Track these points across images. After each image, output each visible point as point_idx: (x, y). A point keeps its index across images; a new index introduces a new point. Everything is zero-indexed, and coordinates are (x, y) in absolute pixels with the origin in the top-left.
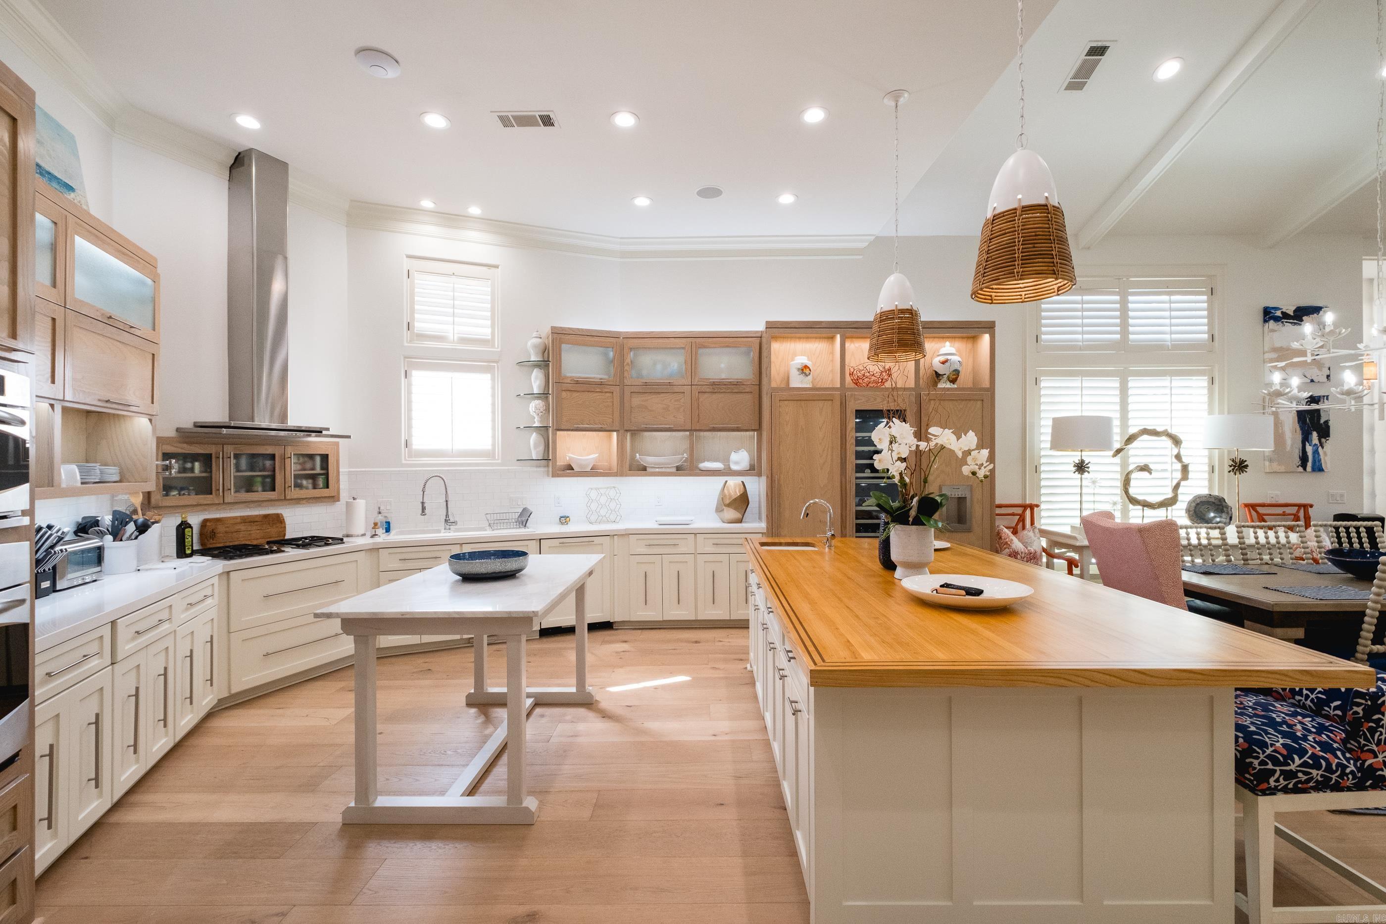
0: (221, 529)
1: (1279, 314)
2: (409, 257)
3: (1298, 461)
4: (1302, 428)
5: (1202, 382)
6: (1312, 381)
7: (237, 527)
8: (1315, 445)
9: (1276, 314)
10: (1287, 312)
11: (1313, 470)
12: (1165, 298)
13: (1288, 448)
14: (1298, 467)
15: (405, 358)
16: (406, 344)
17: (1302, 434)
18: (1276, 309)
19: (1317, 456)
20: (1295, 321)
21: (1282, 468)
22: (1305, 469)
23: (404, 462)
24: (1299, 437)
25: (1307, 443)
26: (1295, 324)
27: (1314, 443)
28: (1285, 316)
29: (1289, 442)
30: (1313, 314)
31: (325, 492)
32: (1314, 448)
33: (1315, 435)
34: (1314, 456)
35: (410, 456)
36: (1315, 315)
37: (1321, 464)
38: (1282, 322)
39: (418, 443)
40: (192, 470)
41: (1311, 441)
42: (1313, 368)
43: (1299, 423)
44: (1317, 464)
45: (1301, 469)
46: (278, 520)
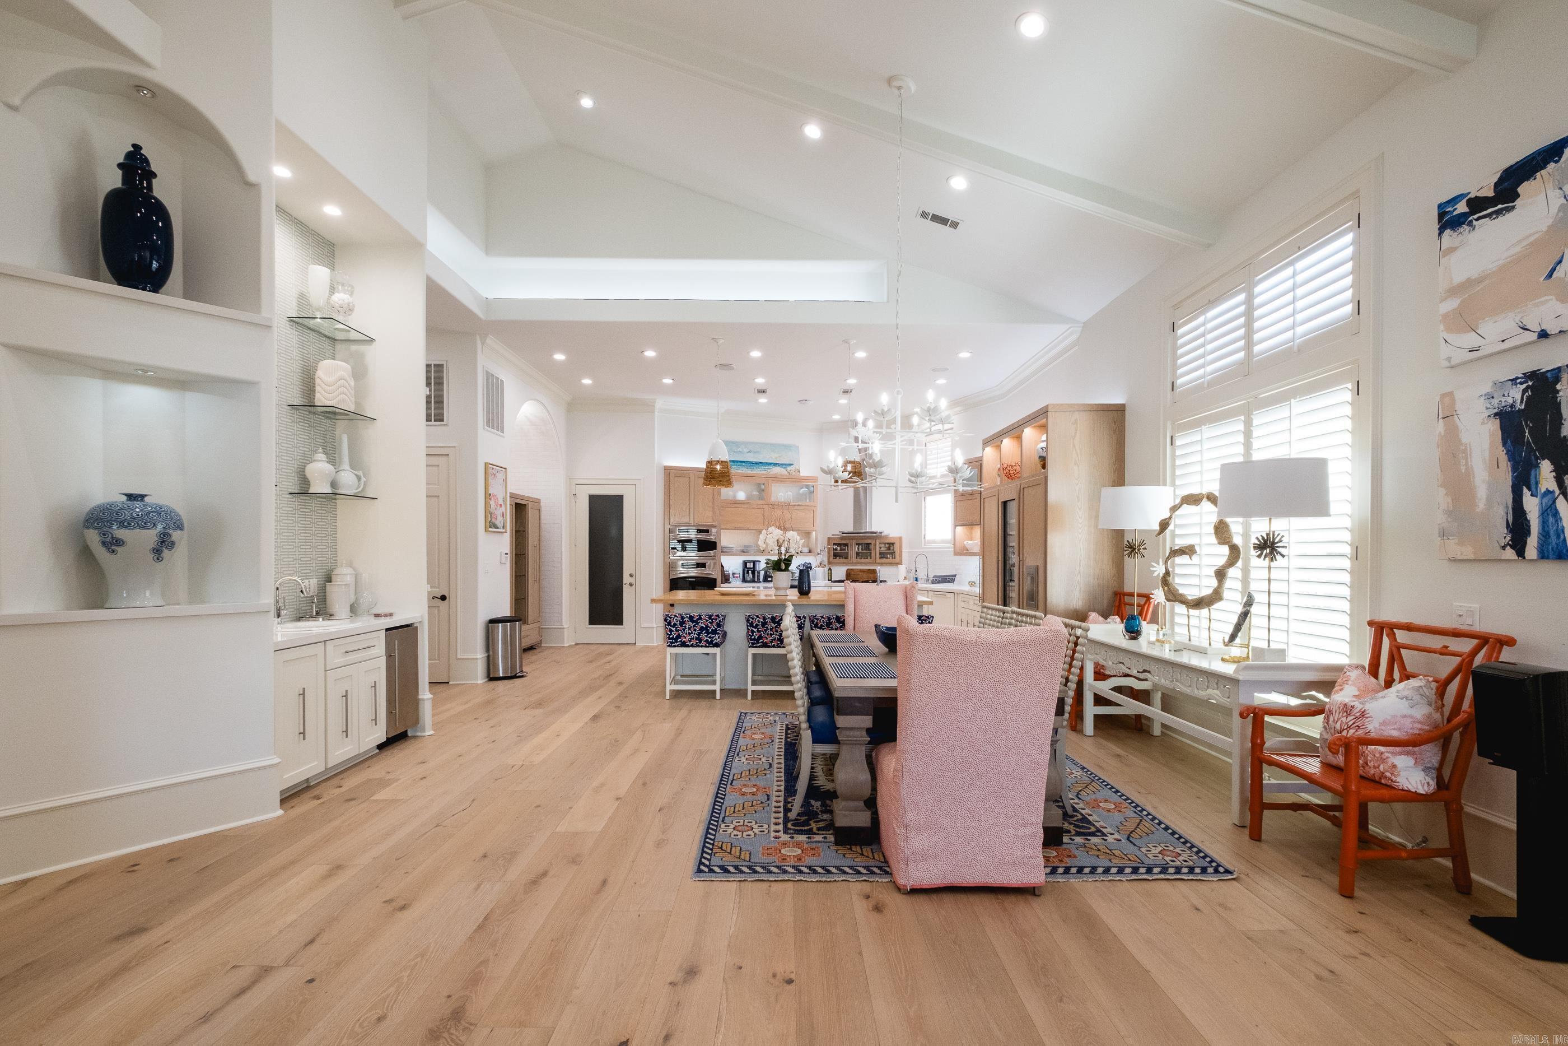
1: (1462, 207)
3: (1502, 535)
4: (1512, 456)
5: (1344, 394)
6: (1543, 335)
8: (1548, 492)
9: (1455, 213)
10: (1480, 194)
11: (1543, 555)
12: (1289, 271)
13: (1481, 505)
14: (1504, 548)
17: (1514, 469)
18: (1454, 201)
19: (1551, 520)
20: (1500, 206)
21: (1468, 552)
22: (1521, 553)
23: (922, 546)
24: (1505, 476)
25: (1525, 490)
26: (1498, 213)
27: (1543, 490)
28: (1477, 205)
29: (1482, 492)
30: (1544, 167)
31: (893, 561)
32: (1545, 500)
33: (1546, 467)
34: (1544, 523)
35: (925, 543)
36: (1551, 166)
37: (1565, 540)
38: (1470, 224)
39: (927, 537)
40: (844, 549)
41: (1537, 483)
42: (1547, 301)
43: (1504, 444)
44: (1553, 539)
45: (1510, 554)
46: (874, 572)
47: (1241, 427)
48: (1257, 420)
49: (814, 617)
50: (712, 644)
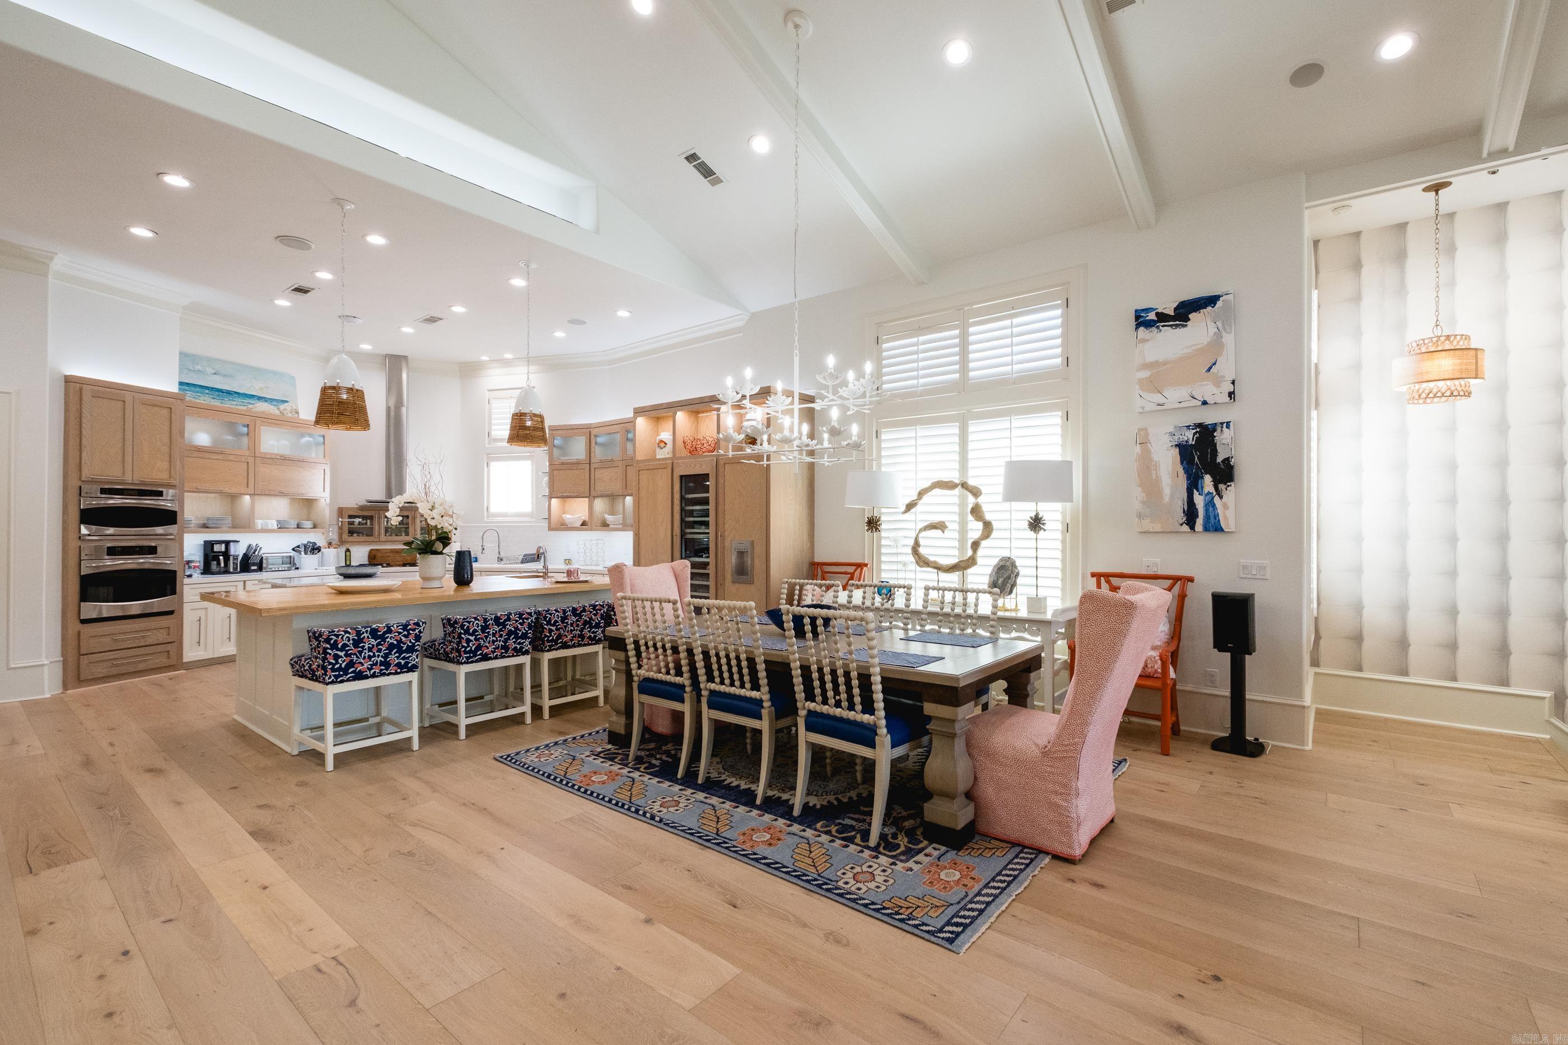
0: (379, 554)
1: (1152, 316)
2: (489, 390)
3: (1181, 517)
4: (1187, 471)
5: (1055, 418)
6: (1205, 403)
7: (388, 554)
8: (1209, 493)
9: (1147, 318)
10: (1165, 311)
11: (1206, 529)
12: (1007, 322)
13: (1167, 499)
14: (1181, 525)
15: (488, 454)
16: (487, 446)
17: (1188, 479)
18: (1147, 310)
19: (1211, 509)
20: (1178, 322)
21: (1158, 527)
22: (1192, 528)
23: (486, 520)
24: (1183, 483)
25: (1195, 491)
26: (1177, 326)
27: (1206, 492)
28: (1162, 317)
29: (1167, 491)
30: (1205, 308)
32: (1207, 498)
33: (1208, 479)
34: (1207, 511)
35: (488, 517)
36: (1209, 308)
37: (1219, 520)
38: (1158, 327)
39: (493, 509)
40: (366, 524)
41: (1202, 488)
42: (1207, 384)
43: (1182, 463)
44: (1212, 520)
45: (1186, 528)
47: (957, 431)
48: (973, 427)
49: (547, 611)
50: (407, 667)
